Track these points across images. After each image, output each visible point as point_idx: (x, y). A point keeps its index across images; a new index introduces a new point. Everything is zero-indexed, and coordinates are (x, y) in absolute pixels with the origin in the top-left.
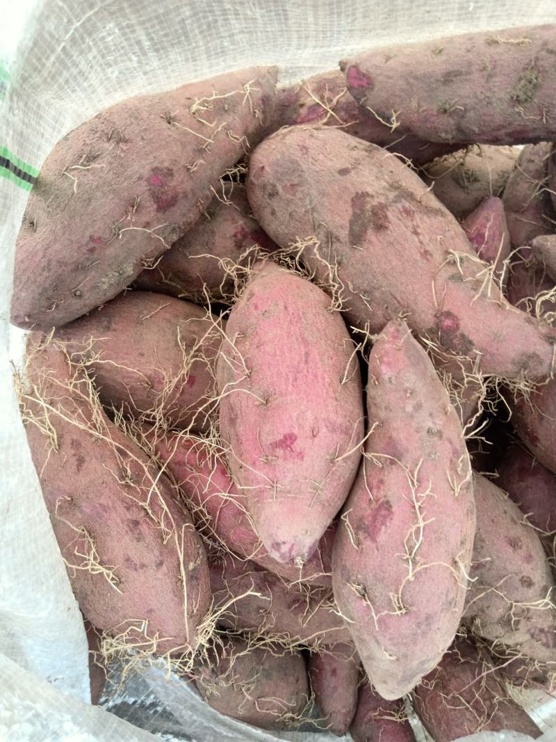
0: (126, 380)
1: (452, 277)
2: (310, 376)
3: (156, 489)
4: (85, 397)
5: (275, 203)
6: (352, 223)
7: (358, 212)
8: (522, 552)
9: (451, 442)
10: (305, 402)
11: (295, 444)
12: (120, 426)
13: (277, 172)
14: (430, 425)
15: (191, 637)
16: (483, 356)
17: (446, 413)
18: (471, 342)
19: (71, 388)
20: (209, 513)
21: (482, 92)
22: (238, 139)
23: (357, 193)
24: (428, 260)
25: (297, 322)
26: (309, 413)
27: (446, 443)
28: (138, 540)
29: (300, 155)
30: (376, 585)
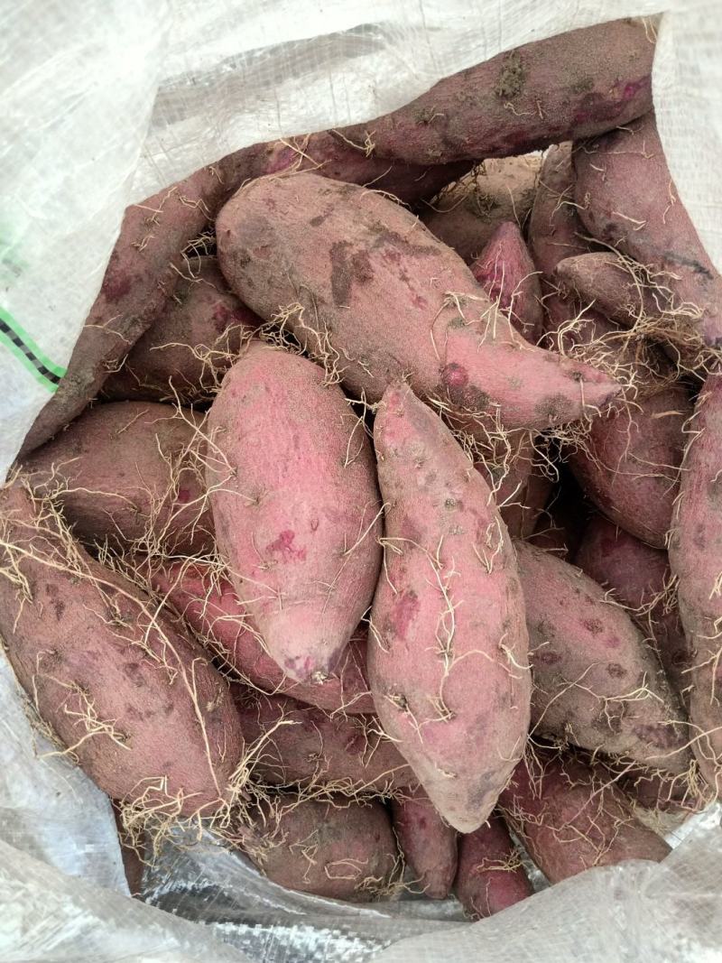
0: (108, 508)
1: (452, 323)
2: (302, 463)
3: (156, 624)
4: (55, 534)
5: (250, 272)
6: (333, 280)
7: (339, 265)
8: (605, 635)
9: (474, 512)
10: (299, 493)
11: (293, 543)
12: (106, 563)
13: (244, 235)
14: (448, 496)
15: (222, 789)
16: (502, 408)
17: (467, 480)
18: (484, 394)
19: (37, 527)
20: (225, 647)
21: (462, 93)
22: (194, 204)
23: (335, 244)
24: (422, 307)
25: (281, 403)
26: (305, 505)
27: (469, 513)
28: (140, 685)
29: (267, 210)
30: (414, 691)
